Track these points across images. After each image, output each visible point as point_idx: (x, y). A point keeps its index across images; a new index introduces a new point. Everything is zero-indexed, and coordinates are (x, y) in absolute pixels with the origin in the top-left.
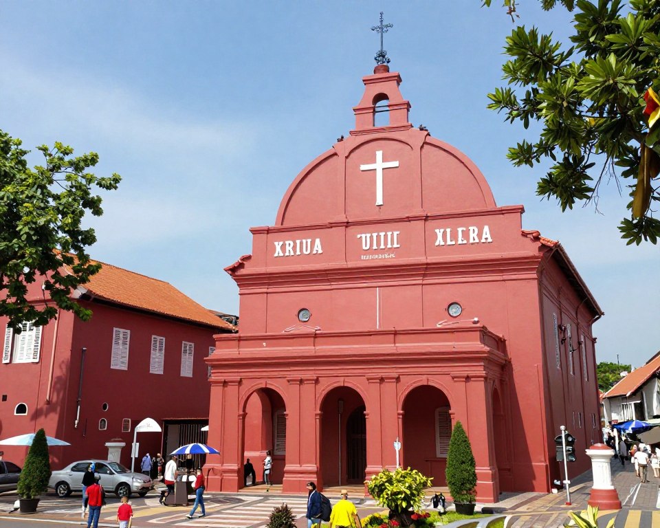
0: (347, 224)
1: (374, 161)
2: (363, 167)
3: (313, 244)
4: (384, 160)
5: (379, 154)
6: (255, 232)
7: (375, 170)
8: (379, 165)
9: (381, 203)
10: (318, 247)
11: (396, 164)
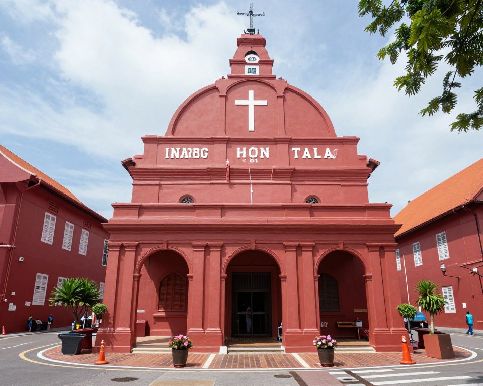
2: (238, 102)
4: (255, 98)
5: (251, 93)
6: (146, 140)
7: (248, 105)
8: (251, 102)
9: (253, 130)
11: (265, 102)
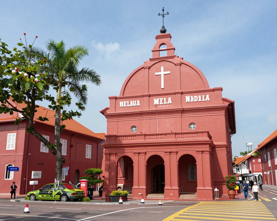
0: (150, 96)
1: (160, 71)
2: (156, 74)
3: (137, 102)
4: (164, 71)
5: (162, 68)
6: (110, 98)
7: (161, 75)
8: (162, 73)
9: (163, 88)
10: (138, 104)
11: (169, 72)
